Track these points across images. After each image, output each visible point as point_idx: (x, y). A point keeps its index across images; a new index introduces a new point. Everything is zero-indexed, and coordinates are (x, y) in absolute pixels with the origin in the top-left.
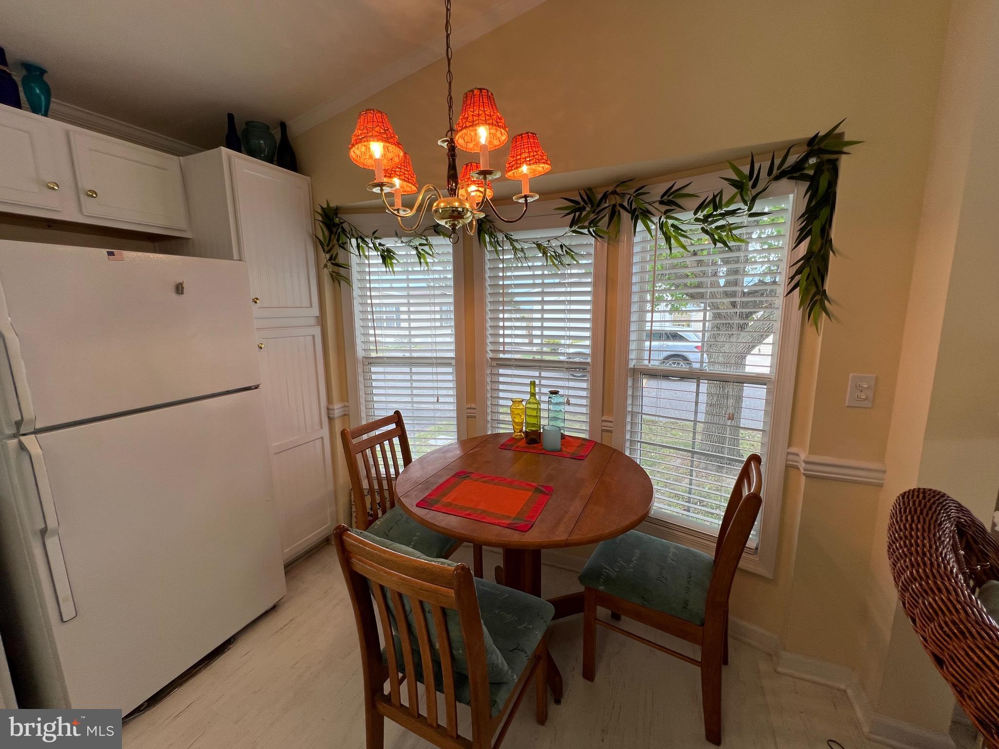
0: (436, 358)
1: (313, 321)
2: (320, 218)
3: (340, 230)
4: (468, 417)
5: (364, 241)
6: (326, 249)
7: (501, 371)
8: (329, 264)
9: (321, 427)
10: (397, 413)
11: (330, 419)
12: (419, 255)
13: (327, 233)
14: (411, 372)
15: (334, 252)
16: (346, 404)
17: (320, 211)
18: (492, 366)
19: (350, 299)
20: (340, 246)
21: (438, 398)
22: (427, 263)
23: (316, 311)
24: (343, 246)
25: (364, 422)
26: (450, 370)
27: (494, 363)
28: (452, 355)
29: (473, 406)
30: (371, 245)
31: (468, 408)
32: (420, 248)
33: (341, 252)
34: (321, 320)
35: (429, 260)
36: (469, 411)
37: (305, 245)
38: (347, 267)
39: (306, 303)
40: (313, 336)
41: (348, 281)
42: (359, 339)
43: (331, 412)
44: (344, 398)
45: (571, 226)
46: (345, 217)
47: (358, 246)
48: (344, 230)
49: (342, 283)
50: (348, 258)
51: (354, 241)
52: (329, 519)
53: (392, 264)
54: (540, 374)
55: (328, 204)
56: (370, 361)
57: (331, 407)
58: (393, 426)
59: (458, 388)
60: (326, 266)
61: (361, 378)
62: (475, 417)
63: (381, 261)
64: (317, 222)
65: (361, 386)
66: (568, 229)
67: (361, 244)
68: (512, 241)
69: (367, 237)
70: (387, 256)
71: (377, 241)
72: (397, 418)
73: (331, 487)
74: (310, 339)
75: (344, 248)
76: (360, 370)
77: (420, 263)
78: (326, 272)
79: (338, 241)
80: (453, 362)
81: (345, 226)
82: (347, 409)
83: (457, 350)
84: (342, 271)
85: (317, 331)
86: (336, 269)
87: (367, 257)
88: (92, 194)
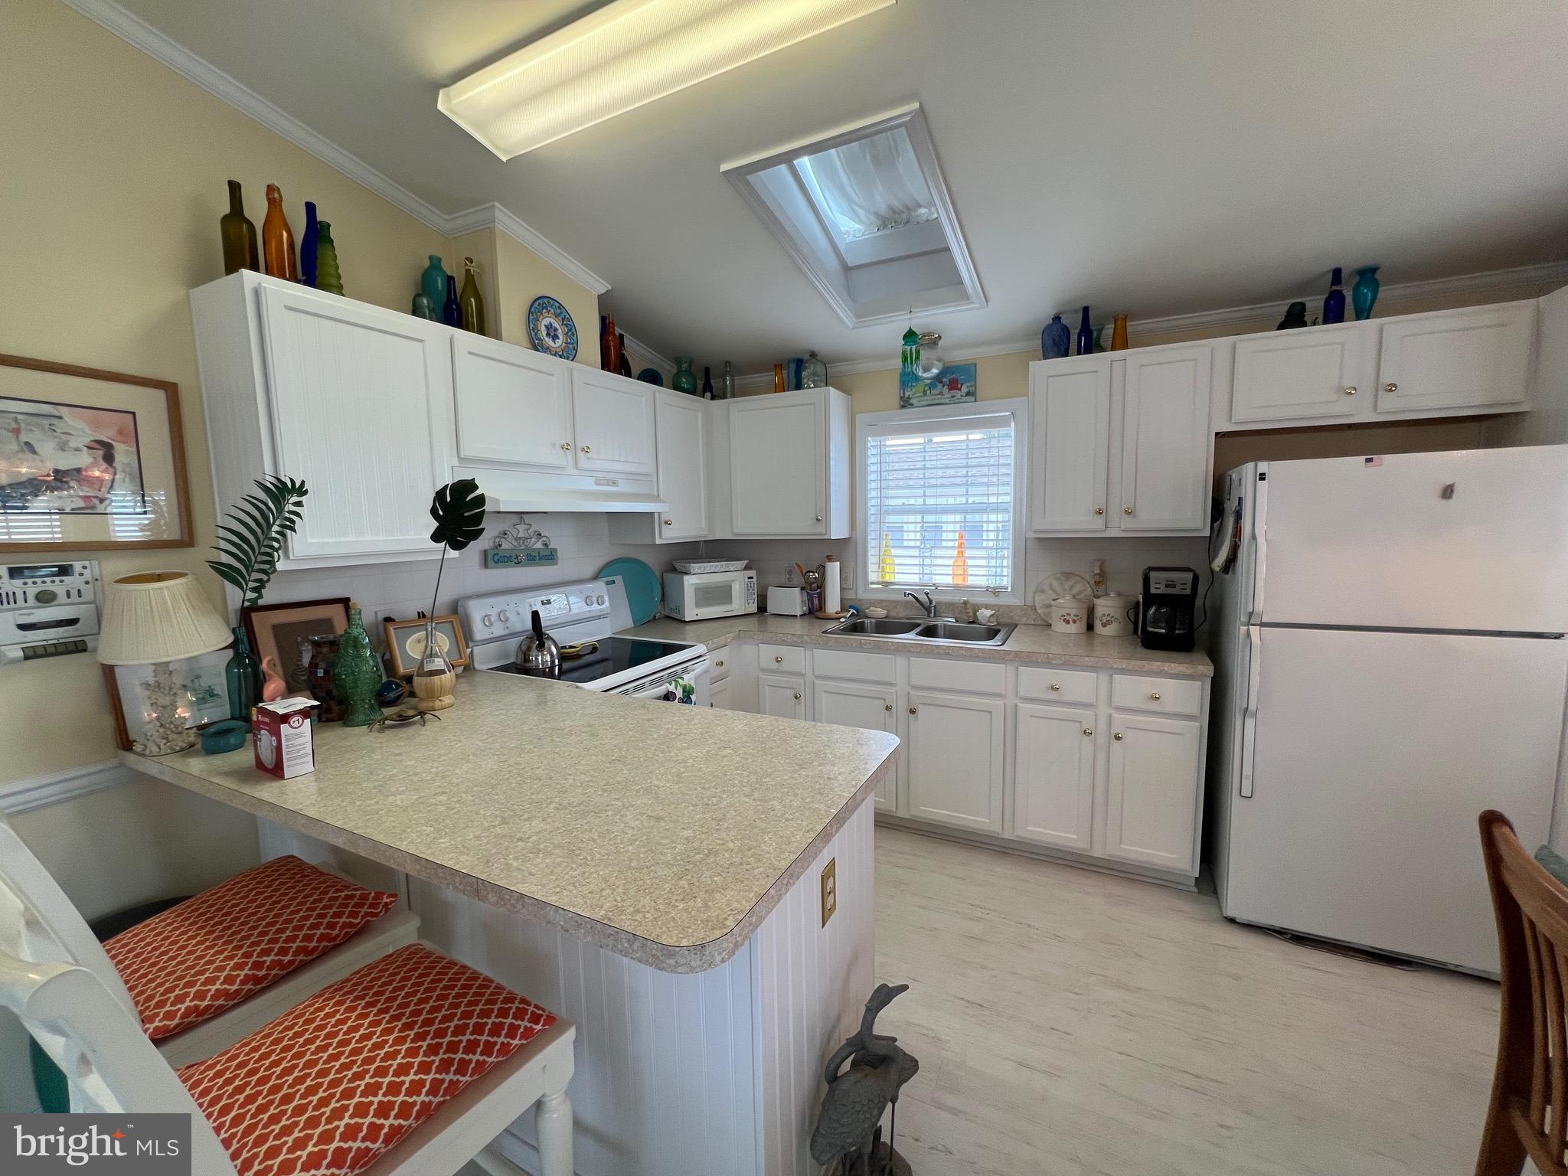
88: (1391, 388)
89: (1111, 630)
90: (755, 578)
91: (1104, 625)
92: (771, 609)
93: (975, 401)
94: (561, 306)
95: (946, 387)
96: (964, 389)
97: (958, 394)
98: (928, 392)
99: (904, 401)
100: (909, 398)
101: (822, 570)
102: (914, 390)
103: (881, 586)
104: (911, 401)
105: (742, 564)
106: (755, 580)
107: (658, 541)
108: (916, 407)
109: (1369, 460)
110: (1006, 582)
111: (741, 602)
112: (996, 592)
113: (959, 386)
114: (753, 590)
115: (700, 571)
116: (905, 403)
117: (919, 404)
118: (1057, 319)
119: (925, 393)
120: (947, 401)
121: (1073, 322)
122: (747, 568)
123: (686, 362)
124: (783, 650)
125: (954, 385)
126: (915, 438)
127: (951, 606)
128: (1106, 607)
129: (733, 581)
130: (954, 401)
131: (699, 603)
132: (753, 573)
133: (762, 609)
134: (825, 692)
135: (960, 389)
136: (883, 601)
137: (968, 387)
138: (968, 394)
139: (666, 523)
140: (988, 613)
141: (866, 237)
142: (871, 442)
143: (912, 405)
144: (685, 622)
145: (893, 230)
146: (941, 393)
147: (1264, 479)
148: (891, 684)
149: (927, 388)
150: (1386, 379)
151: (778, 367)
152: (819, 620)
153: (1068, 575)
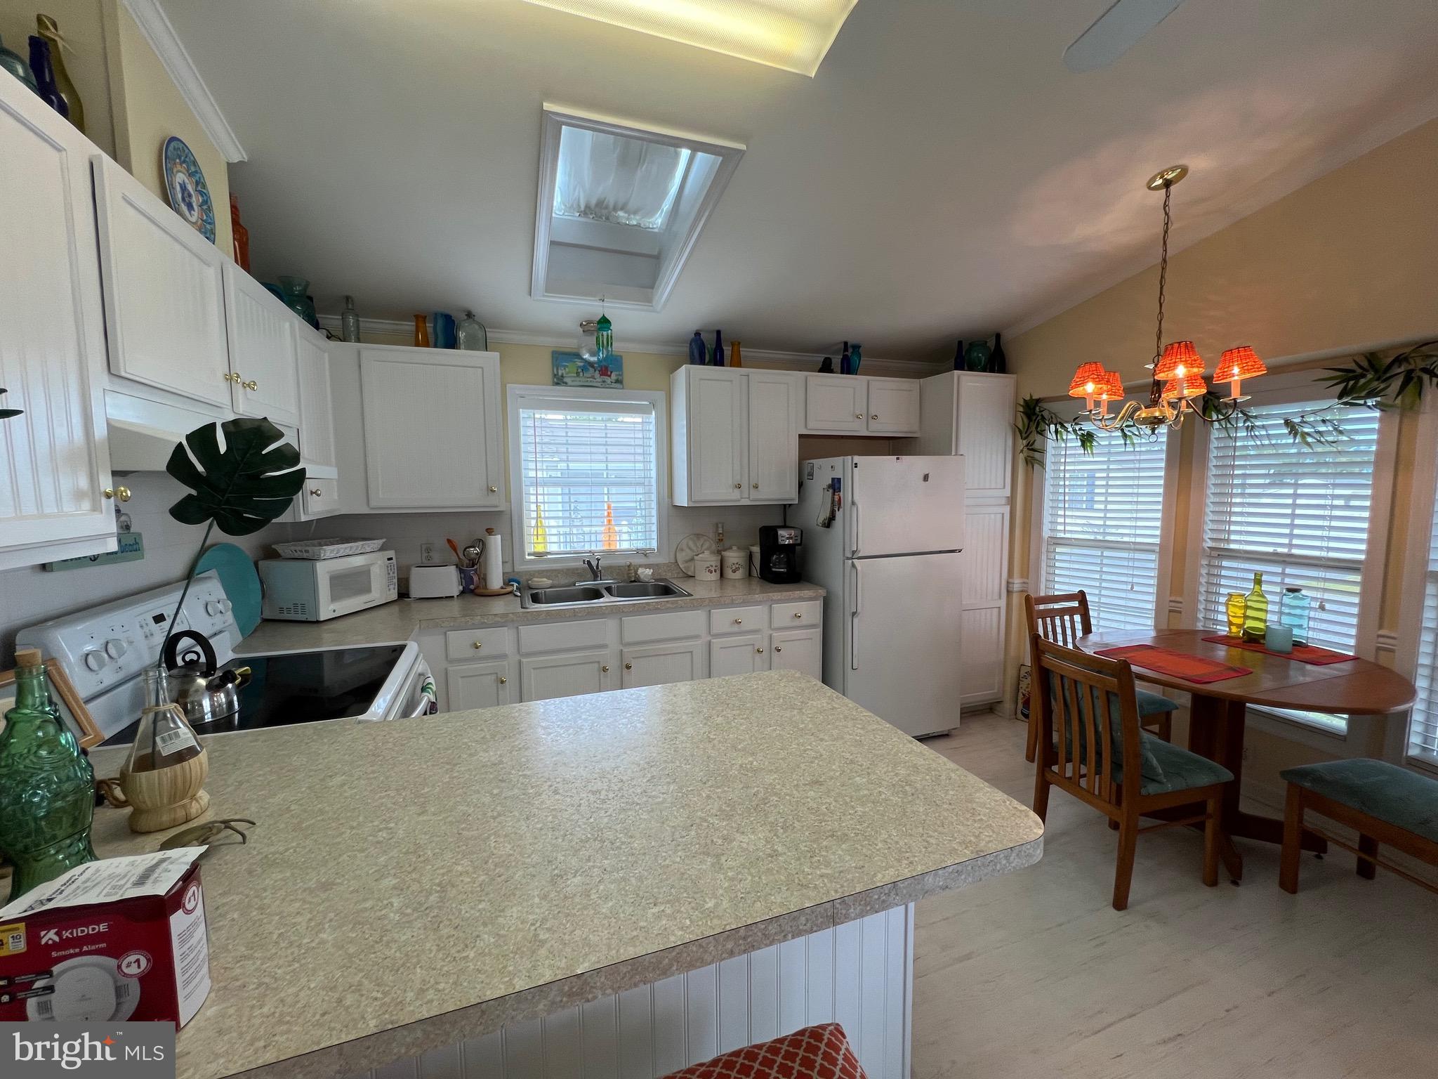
0: (1135, 543)
1: (1004, 501)
2: (1021, 409)
3: (1040, 417)
4: (1170, 611)
5: (1063, 426)
6: (1024, 435)
7: (1225, 563)
8: (1025, 449)
9: (1000, 598)
10: (1082, 594)
11: (1009, 592)
12: (1125, 436)
13: (1026, 420)
14: (1102, 556)
15: (1031, 439)
16: (1026, 580)
17: (1022, 403)
18: (1210, 556)
19: (1042, 479)
20: (1038, 432)
21: (1132, 586)
22: (1133, 444)
23: (1008, 492)
24: (1042, 433)
25: (1042, 594)
26: (1153, 557)
27: (1215, 553)
28: (1157, 541)
29: (1179, 599)
30: (1070, 429)
31: (1171, 601)
32: (1126, 430)
33: (1038, 437)
34: (1012, 500)
35: (1135, 441)
36: (1173, 604)
37: (1006, 434)
38: (1042, 451)
39: (1000, 485)
40: (1003, 514)
41: (1042, 464)
42: (1047, 519)
43: (1011, 586)
44: (1025, 573)
45: (1340, 397)
46: (1045, 405)
47: (1056, 431)
48: (1043, 418)
49: (1036, 466)
50: (1044, 443)
51: (1053, 427)
52: (996, 687)
53: (1091, 446)
54: (1284, 570)
55: (1031, 396)
56: (1056, 541)
57: (1010, 580)
58: (1076, 604)
59: (1161, 578)
60: (1022, 451)
61: (1044, 557)
62: (1180, 612)
63: (1080, 444)
64: (1019, 414)
65: (1044, 565)
66: (1337, 400)
67: (1060, 429)
68: (1248, 418)
69: (1067, 422)
70: (1087, 439)
71: (1077, 428)
72: (1081, 597)
73: (1002, 656)
74: (999, 516)
75: (1042, 435)
76: (1044, 550)
77: (1126, 444)
78: (1021, 457)
79: (1037, 428)
80: (1157, 549)
81: (1046, 414)
82: (1025, 585)
83: (1162, 537)
84: (1037, 455)
85: (1008, 509)
86: (1031, 453)
87: (1066, 441)
88: (875, 417)
89: (739, 575)
90: (394, 559)
91: (734, 571)
92: (416, 591)
93: (623, 388)
94: (195, 163)
95: (597, 372)
96: (614, 377)
97: (608, 380)
98: (581, 374)
99: (558, 379)
100: (562, 376)
101: (482, 543)
102: (567, 370)
103: (533, 557)
104: (565, 380)
105: (377, 543)
106: (394, 561)
107: (303, 518)
108: (570, 386)
109: (898, 459)
110: (654, 545)
111: (381, 589)
112: (644, 553)
113: (609, 373)
114: (394, 573)
115: (332, 555)
116: (559, 381)
117: (572, 384)
118: (697, 334)
119: (578, 373)
120: (599, 384)
121: (709, 339)
122: (382, 549)
123: (299, 285)
124: (479, 634)
125: (604, 371)
126: (555, 414)
127: (610, 568)
128: (734, 557)
129: (371, 564)
130: (604, 385)
131: (335, 598)
132: (391, 553)
133: (403, 594)
134: (534, 669)
135: (610, 376)
136: (543, 571)
137: (616, 375)
138: (617, 381)
139: (312, 493)
140: (649, 572)
141: (566, 217)
142: (523, 413)
143: (566, 383)
144: (318, 622)
145: (592, 221)
146: (593, 377)
147: (856, 467)
148: (604, 646)
149: (580, 370)
150: (873, 412)
151: (420, 318)
152: (482, 598)
153: (698, 536)
